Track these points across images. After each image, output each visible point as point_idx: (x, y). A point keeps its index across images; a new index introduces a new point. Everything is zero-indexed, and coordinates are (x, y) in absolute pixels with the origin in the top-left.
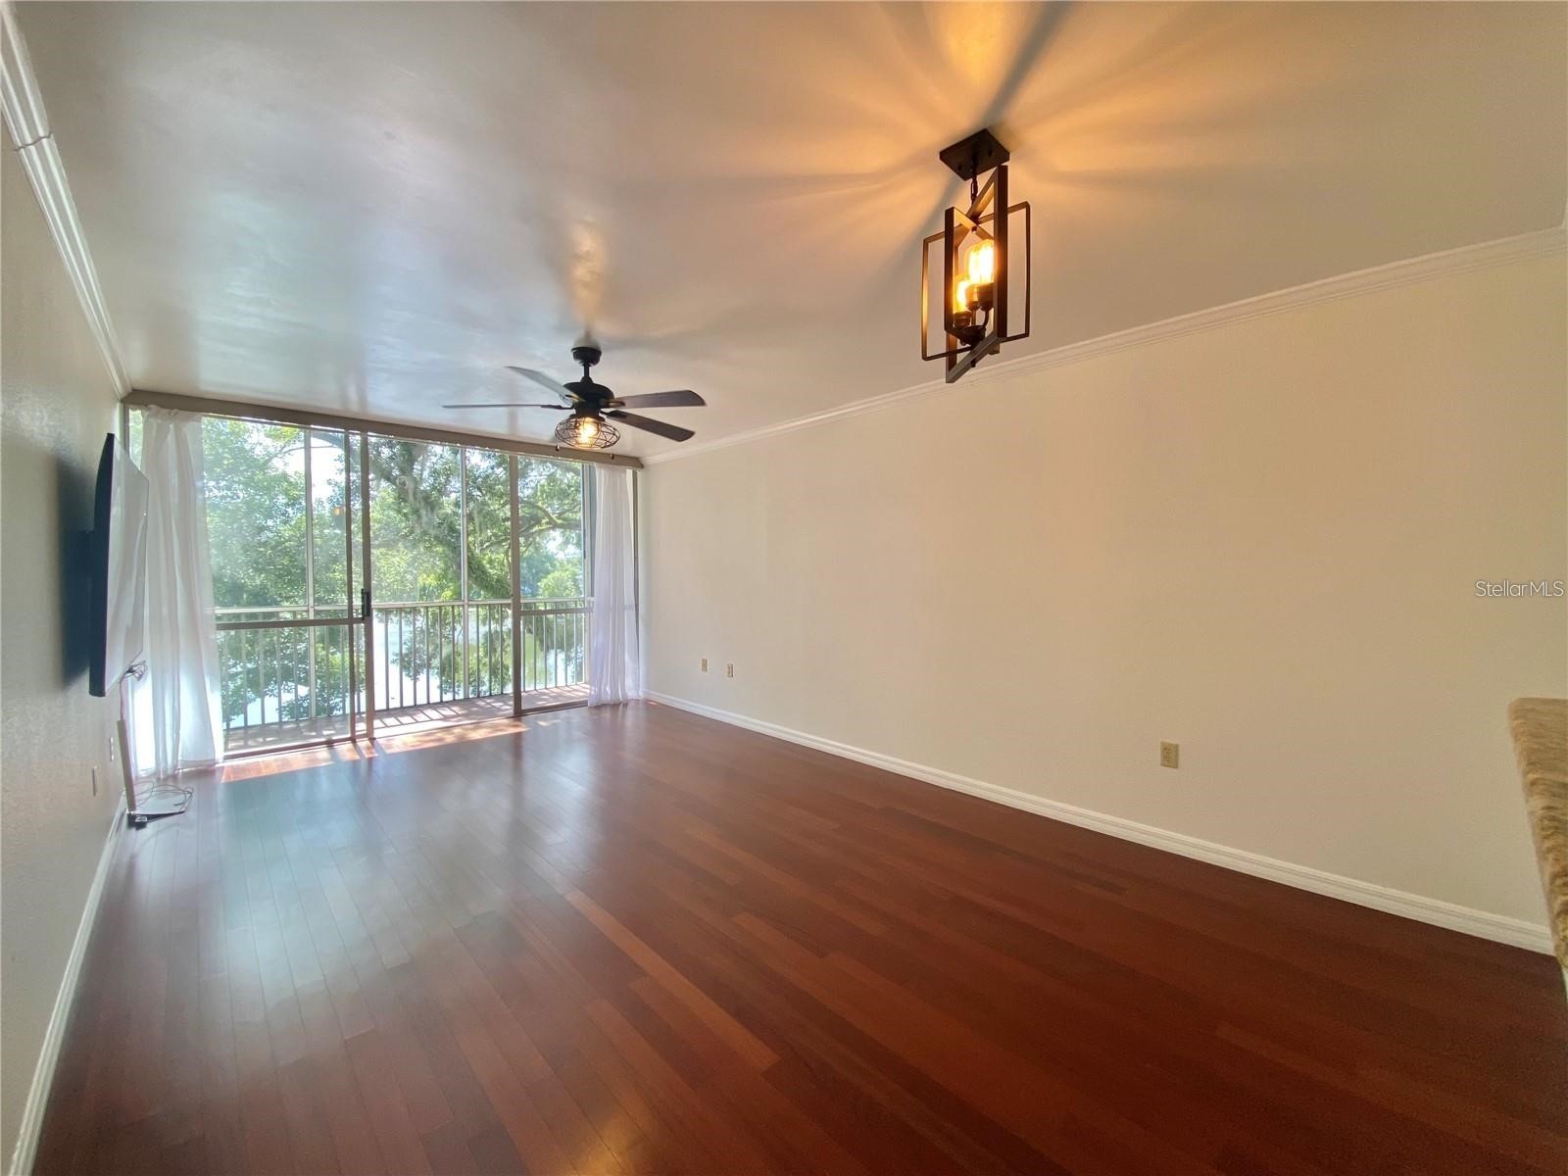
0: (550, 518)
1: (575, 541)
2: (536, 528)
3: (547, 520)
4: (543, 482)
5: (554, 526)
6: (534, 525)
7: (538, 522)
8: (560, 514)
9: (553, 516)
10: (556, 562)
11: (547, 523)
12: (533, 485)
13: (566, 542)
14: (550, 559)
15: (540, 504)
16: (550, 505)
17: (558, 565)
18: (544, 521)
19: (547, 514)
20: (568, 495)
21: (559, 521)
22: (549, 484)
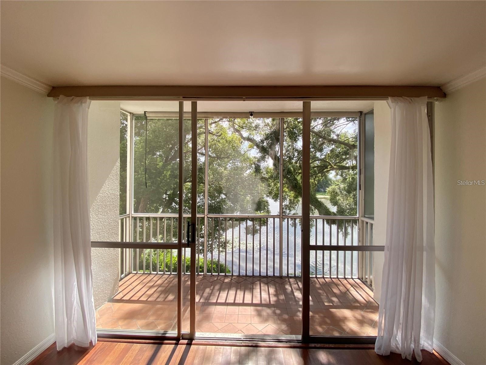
0: (332, 166)
1: (340, 174)
2: (326, 170)
3: (330, 167)
4: (329, 152)
5: (332, 168)
6: (325, 169)
7: (327, 168)
8: (335, 164)
9: (333, 165)
10: (332, 181)
11: (330, 168)
12: (325, 154)
13: (337, 174)
14: (330, 180)
15: (327, 160)
16: (331, 161)
17: (333, 182)
18: (329, 167)
19: (330, 164)
20: (339, 156)
21: (335, 167)
22: (331, 153)
